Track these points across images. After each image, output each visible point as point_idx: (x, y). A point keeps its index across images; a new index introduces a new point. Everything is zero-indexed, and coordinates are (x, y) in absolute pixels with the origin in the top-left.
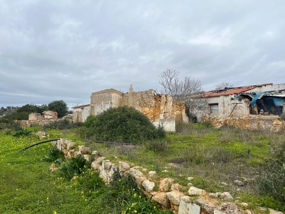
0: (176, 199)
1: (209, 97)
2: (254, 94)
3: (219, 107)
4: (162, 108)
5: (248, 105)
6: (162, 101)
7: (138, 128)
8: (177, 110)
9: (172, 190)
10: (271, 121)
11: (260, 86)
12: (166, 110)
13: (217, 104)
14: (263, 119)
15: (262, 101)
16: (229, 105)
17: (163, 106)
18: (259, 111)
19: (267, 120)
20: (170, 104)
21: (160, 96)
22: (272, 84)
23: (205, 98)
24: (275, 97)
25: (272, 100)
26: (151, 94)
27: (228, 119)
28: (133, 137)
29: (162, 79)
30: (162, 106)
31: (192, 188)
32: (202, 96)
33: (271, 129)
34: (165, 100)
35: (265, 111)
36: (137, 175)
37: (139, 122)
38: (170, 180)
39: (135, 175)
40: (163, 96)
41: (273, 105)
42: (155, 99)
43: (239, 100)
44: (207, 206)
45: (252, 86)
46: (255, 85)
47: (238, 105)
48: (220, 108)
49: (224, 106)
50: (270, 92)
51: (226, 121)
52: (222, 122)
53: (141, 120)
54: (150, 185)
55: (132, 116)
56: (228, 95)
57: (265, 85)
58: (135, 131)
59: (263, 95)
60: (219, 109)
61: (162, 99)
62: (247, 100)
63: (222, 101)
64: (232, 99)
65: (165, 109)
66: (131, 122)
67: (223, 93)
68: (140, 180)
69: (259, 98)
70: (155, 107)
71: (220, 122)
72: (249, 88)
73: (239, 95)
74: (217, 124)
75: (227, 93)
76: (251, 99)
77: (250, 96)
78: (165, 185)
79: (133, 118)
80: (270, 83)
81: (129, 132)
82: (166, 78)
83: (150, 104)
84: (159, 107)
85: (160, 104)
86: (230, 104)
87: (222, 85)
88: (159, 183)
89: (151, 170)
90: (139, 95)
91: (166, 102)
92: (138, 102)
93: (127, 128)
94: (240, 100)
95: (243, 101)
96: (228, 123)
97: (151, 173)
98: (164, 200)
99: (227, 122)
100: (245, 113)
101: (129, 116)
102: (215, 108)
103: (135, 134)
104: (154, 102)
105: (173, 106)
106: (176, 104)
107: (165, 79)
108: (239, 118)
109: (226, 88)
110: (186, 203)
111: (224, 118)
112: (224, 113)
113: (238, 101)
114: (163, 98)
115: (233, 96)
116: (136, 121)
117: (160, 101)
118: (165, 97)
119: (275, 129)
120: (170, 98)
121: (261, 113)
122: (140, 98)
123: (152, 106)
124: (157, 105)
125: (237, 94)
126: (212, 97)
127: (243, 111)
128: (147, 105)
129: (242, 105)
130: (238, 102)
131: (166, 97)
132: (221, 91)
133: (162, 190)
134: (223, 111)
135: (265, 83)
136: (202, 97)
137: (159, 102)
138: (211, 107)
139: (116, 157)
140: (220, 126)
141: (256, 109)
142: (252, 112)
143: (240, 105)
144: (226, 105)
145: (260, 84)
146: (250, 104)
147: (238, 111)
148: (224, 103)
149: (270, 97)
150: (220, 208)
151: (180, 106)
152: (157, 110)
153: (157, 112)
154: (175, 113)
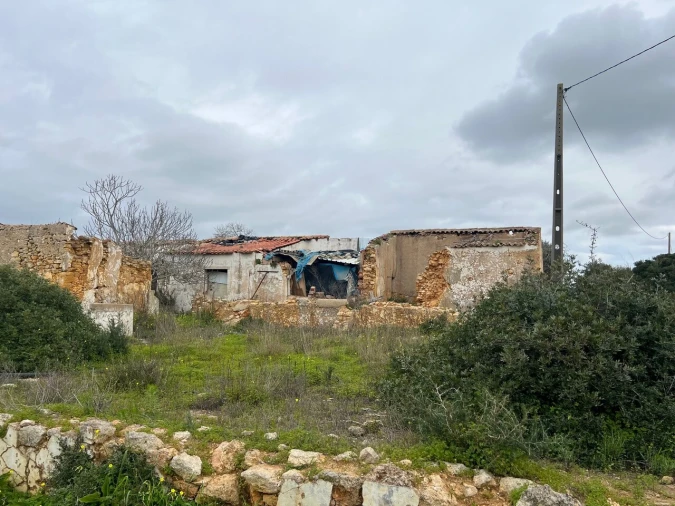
0: (271, 480)
1: (208, 254)
2: (301, 255)
3: (229, 277)
4: (91, 274)
5: (289, 277)
6: (93, 256)
7: (56, 328)
8: (132, 282)
9: (250, 464)
10: (334, 309)
11: (308, 240)
12: (102, 280)
13: (225, 271)
14: (321, 305)
15: (315, 270)
16: (250, 273)
17: (95, 271)
18: (308, 289)
19: (327, 308)
20: (114, 266)
21: (87, 243)
22: (327, 238)
23: (198, 254)
24: (336, 263)
25: (331, 269)
26: (62, 236)
27: (253, 306)
28: (42, 355)
29: (92, 199)
30: (92, 269)
31: (294, 452)
32: (192, 250)
33: (335, 326)
34: (101, 255)
35: (318, 289)
36: (151, 447)
37: (59, 313)
38: (238, 445)
39: (144, 446)
40: (96, 243)
41: (332, 277)
42: (74, 249)
43: (272, 265)
44: (347, 480)
45: (293, 238)
46: (299, 235)
47: (270, 275)
48: (231, 280)
49: (240, 277)
50: (327, 252)
51: (248, 309)
52: (242, 312)
53: (61, 307)
54: (194, 464)
55: (35, 297)
56: (250, 253)
57: (317, 239)
58: (48, 339)
59: (315, 257)
60: (229, 281)
61: (94, 250)
62: (287, 265)
63: (236, 264)
64: (258, 262)
65: (101, 277)
66: (32, 311)
67: (236, 247)
68: (162, 458)
69: (310, 264)
70: (73, 271)
71: (237, 312)
72: (289, 241)
73: (272, 254)
74: (232, 316)
75: (245, 249)
76: (294, 264)
77: (293, 257)
78: (225, 458)
79: (38, 302)
80: (325, 234)
81: (27, 340)
82: (103, 196)
83: (58, 262)
84: (85, 271)
85: (87, 264)
86: (253, 271)
87: (228, 229)
88: (210, 457)
89: (177, 430)
90: (23, 235)
91: (104, 260)
92: (16, 254)
93: (20, 331)
94: (274, 265)
95: (279, 268)
96: (253, 315)
97: (180, 437)
98: (232, 491)
99: (252, 310)
100: (281, 293)
101: (25, 296)
102: (219, 279)
103: (48, 347)
104: (70, 257)
105: (121, 270)
106: (131, 266)
107: (99, 200)
108: (277, 303)
109: (242, 238)
110: (298, 483)
111: (244, 303)
112: (239, 292)
113: (269, 266)
114: (97, 250)
115: (260, 256)
116: (50, 310)
117: (86, 254)
118: (102, 246)
119: (342, 326)
120: (115, 251)
121: (311, 292)
122: (22, 243)
123: (64, 268)
124: (77, 266)
125: (268, 252)
126: (215, 254)
127: (277, 289)
128: (47, 264)
129: (276, 275)
130: (269, 268)
131: (104, 246)
132: (231, 241)
133: (220, 470)
134: (237, 287)
135: (315, 234)
136: (192, 254)
137: (85, 258)
138: (211, 278)
139: (46, 411)
140: (237, 320)
141: (302, 286)
142: (295, 291)
143: (273, 274)
144: (244, 274)
145: (308, 234)
146: (292, 273)
147: (269, 288)
148: (239, 270)
149: (327, 261)
150: (374, 477)
151: (139, 270)
152: (77, 279)
153: (77, 285)
154: (126, 288)
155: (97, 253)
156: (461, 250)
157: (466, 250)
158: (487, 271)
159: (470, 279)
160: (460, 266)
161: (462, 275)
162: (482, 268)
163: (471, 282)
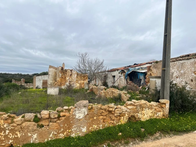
2: (129, 70)
4: (67, 78)
6: (68, 74)
8: (81, 80)
12: (71, 80)
20: (74, 76)
26: (59, 69)
30: (68, 77)
49: (117, 78)
56: (118, 70)
59: (133, 70)
64: (119, 73)
69: (129, 73)
70: (62, 78)
73: (121, 70)
74: (88, 91)
77: (125, 71)
84: (65, 78)
85: (66, 76)
91: (71, 75)
95: (122, 75)
104: (61, 74)
105: (77, 77)
106: (81, 76)
114: (69, 72)
117: (66, 74)
118: (70, 71)
120: (74, 72)
123: (60, 77)
124: (63, 77)
126: (113, 71)
129: (122, 78)
147: (121, 82)
148: (117, 76)
151: (84, 77)
152: (63, 80)
153: (63, 81)
154: (79, 82)
155: (69, 73)
156: (173, 63)
157: (175, 62)
158: (185, 73)
159: (177, 77)
160: (173, 71)
161: (174, 76)
162: (182, 72)
163: (178, 79)
